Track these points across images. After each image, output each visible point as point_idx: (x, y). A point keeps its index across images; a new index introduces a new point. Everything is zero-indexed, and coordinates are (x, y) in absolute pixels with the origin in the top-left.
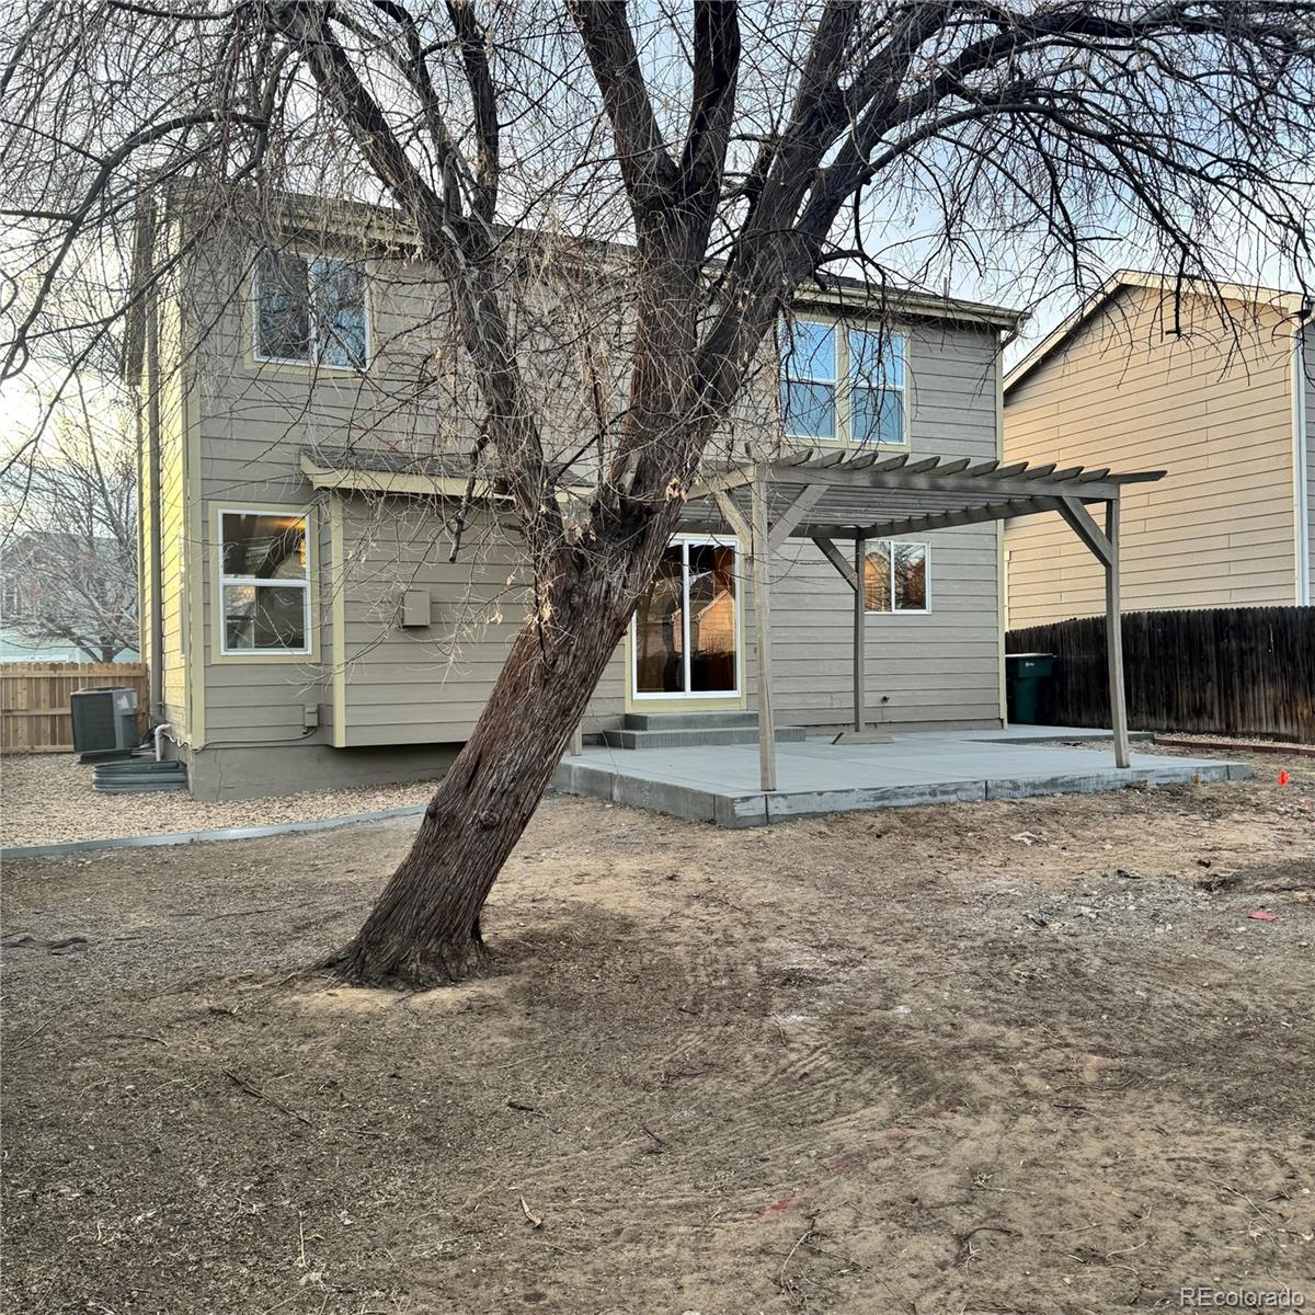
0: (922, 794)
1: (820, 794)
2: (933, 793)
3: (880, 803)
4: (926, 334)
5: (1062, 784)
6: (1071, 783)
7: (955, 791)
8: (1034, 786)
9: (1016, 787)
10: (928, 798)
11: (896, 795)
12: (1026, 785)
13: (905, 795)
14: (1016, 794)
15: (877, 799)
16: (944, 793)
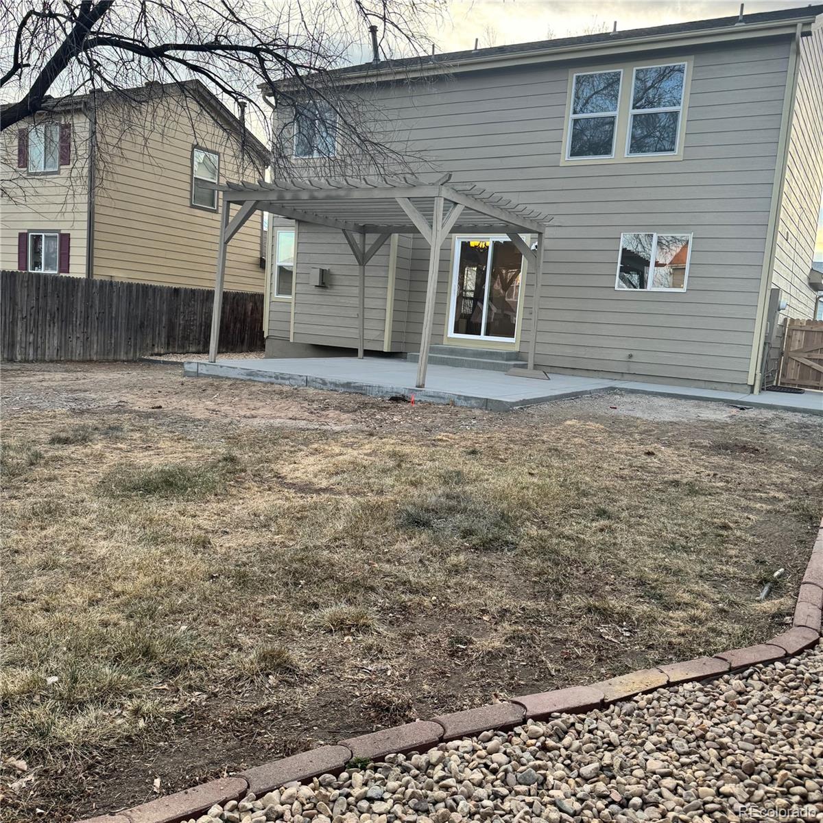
0: (271, 377)
1: (221, 367)
2: (277, 378)
3: (249, 377)
4: (710, 59)
5: (354, 387)
6: (360, 387)
7: (289, 379)
8: (336, 385)
9: (324, 383)
10: (273, 380)
11: (257, 375)
12: (331, 383)
13: (262, 376)
14: (325, 388)
15: (248, 375)
16: (283, 378)
